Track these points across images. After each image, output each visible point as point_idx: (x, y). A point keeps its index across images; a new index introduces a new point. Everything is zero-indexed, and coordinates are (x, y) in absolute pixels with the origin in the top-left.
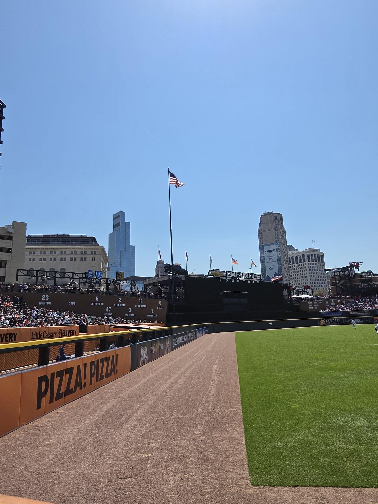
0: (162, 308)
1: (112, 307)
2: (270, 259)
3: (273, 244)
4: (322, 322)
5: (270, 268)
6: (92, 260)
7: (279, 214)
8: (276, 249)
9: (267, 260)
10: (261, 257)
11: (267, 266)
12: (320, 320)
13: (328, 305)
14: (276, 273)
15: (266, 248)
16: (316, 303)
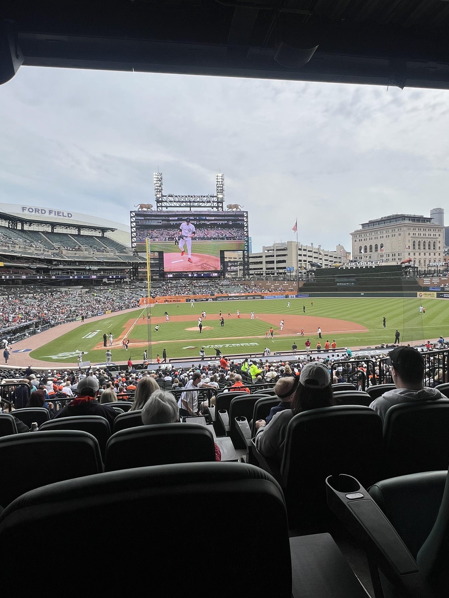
0: (296, 285)
1: (274, 285)
6: (399, 235)
16: (437, 279)
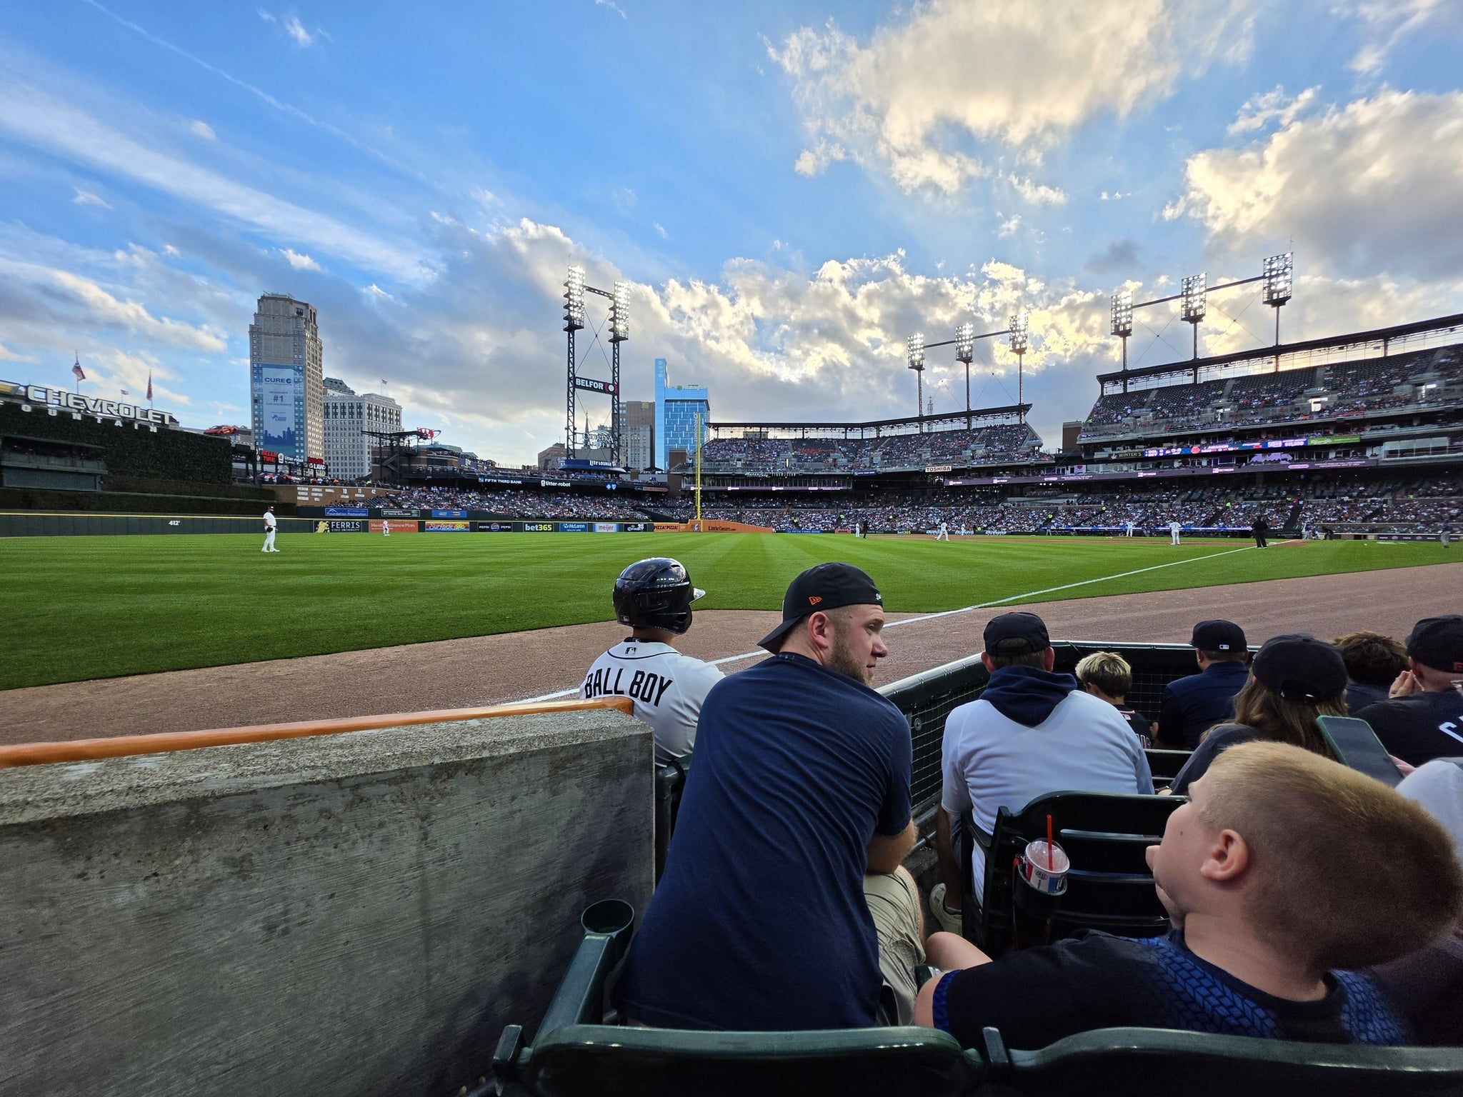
2: (276, 398)
3: (288, 367)
4: (322, 526)
5: (275, 416)
7: (307, 305)
8: (292, 379)
9: (268, 398)
10: (253, 390)
11: (268, 411)
12: (317, 523)
13: (347, 497)
14: (289, 428)
15: (267, 372)
16: (319, 490)
